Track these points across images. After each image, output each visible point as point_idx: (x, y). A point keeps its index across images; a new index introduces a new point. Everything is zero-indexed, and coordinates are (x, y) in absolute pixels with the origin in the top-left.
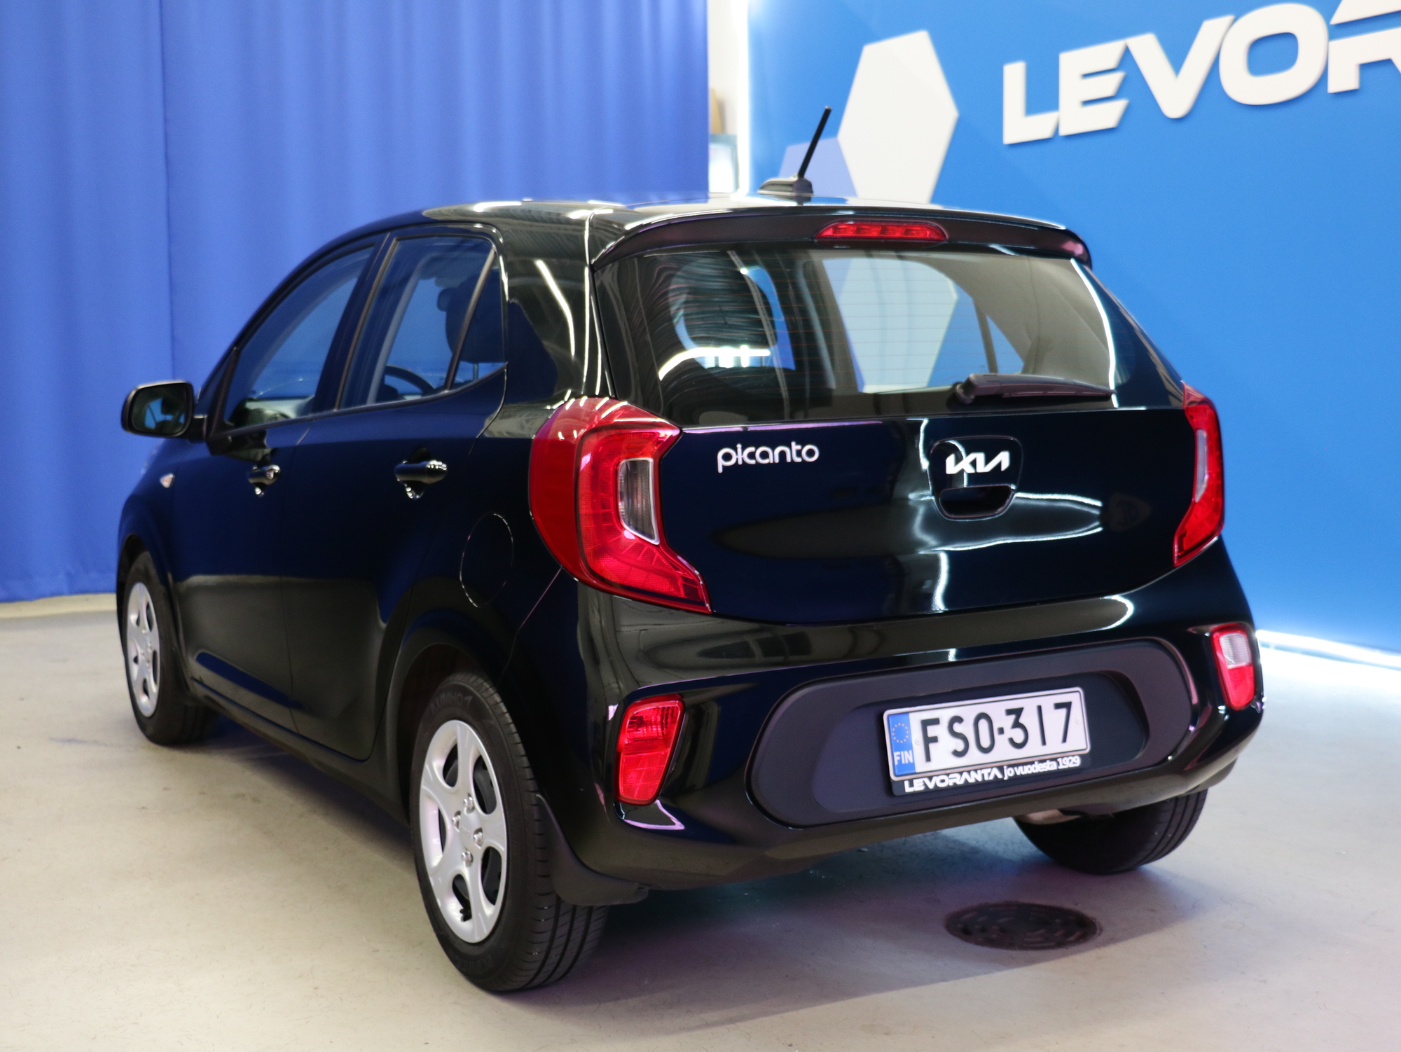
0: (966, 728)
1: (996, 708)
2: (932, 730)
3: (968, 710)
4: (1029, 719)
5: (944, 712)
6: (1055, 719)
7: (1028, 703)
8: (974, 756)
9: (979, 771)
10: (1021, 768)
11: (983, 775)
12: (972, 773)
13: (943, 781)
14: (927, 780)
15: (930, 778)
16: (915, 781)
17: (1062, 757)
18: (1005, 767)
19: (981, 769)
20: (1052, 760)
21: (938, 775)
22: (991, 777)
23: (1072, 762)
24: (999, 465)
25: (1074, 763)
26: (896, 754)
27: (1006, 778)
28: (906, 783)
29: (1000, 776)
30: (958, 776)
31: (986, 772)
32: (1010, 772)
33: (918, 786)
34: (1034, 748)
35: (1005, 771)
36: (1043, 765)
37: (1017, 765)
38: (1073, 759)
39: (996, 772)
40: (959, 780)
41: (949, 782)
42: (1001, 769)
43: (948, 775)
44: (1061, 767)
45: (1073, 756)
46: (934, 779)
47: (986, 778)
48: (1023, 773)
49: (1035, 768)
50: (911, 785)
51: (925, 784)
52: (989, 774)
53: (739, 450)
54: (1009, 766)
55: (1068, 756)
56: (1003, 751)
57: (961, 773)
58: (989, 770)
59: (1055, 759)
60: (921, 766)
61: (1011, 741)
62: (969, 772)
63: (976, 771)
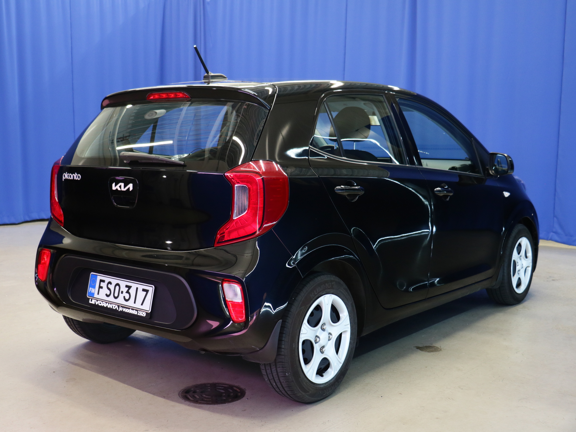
0: (112, 287)
1: (123, 283)
2: (102, 284)
3: (114, 281)
4: (132, 291)
5: (107, 279)
6: (141, 295)
7: (134, 285)
8: (111, 298)
9: (112, 304)
10: (125, 309)
11: (113, 306)
12: (110, 304)
13: (100, 303)
14: (96, 301)
15: (97, 301)
16: (93, 300)
17: (140, 311)
18: (120, 306)
19: (113, 304)
20: (136, 310)
21: (100, 301)
22: (115, 308)
23: (143, 314)
24: (129, 188)
25: (143, 315)
26: (90, 288)
27: (119, 311)
28: (90, 300)
29: (118, 309)
30: (105, 303)
31: (114, 305)
32: (121, 309)
33: (93, 302)
34: (130, 303)
35: (120, 308)
36: (133, 311)
37: (124, 307)
38: (144, 313)
39: (117, 307)
40: (105, 305)
41: (102, 305)
42: (119, 307)
43: (102, 302)
44: (138, 314)
45: (144, 312)
46: (98, 301)
47: (113, 308)
48: (125, 311)
49: (130, 311)
50: (91, 301)
51: (95, 302)
52: (115, 307)
53: (66, 174)
54: (121, 307)
55: (142, 311)
56: (121, 300)
57: (106, 303)
58: (115, 305)
59: (137, 311)
60: (96, 296)
61: (124, 297)
62: (109, 303)
63: (111, 304)
